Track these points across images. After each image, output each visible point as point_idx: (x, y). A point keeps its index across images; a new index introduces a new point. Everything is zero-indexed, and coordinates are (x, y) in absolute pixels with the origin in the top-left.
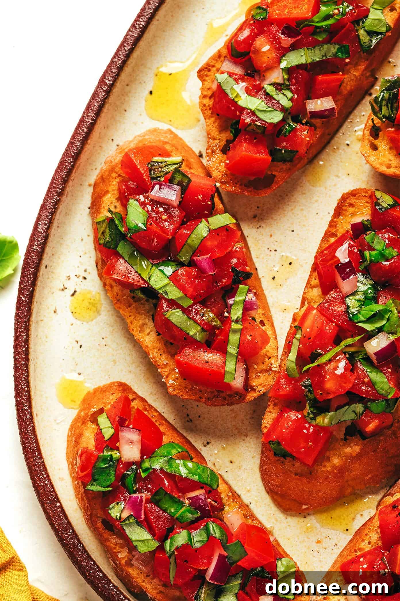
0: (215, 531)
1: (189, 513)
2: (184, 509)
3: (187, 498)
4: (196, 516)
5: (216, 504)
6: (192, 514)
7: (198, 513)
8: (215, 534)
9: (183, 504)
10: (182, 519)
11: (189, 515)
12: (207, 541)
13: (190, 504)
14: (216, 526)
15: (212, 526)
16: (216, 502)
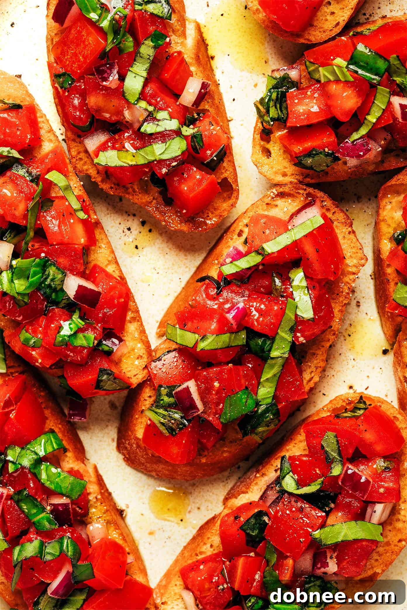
0: (68, 549)
1: (47, 521)
2: (43, 515)
3: (50, 504)
4: (53, 527)
5: (80, 511)
6: (50, 523)
7: (56, 524)
8: (68, 551)
9: (43, 510)
10: (38, 526)
11: (47, 524)
12: (59, 556)
13: (52, 512)
14: (71, 543)
15: (67, 542)
16: (80, 508)
